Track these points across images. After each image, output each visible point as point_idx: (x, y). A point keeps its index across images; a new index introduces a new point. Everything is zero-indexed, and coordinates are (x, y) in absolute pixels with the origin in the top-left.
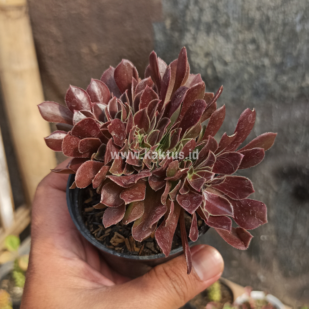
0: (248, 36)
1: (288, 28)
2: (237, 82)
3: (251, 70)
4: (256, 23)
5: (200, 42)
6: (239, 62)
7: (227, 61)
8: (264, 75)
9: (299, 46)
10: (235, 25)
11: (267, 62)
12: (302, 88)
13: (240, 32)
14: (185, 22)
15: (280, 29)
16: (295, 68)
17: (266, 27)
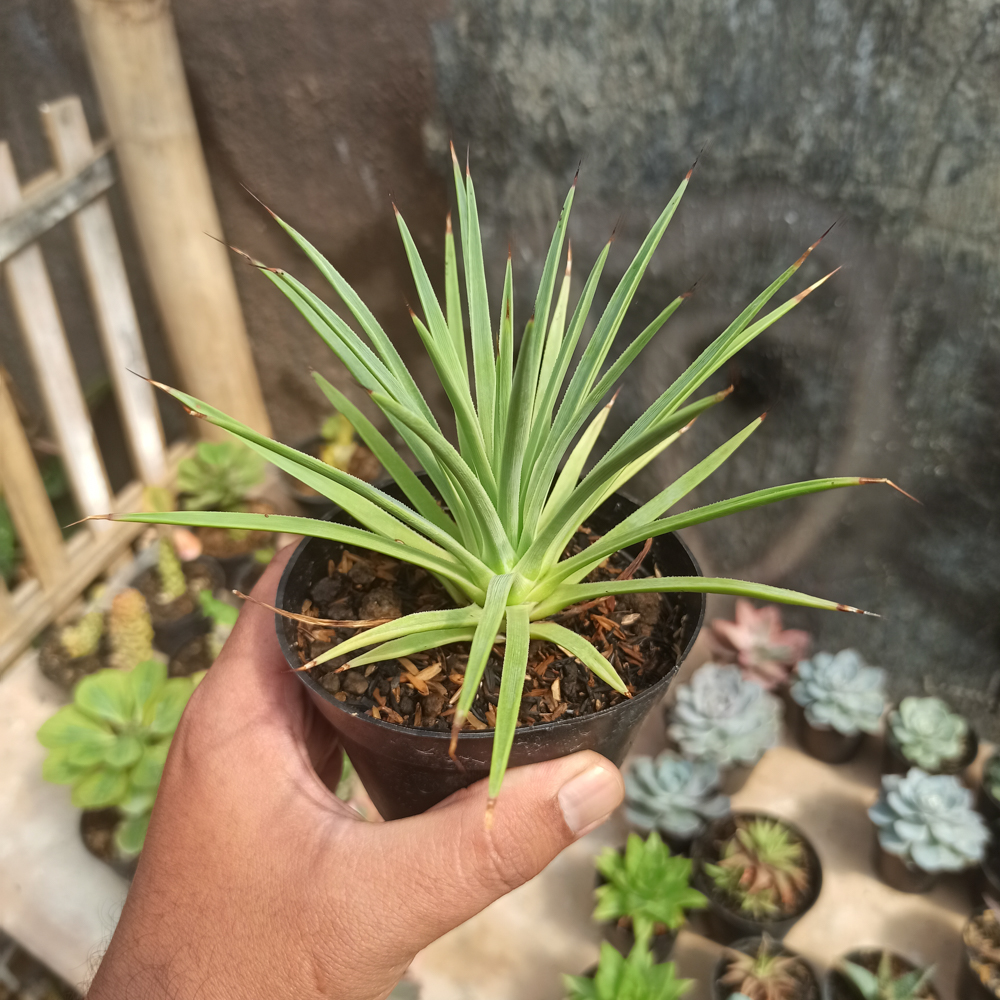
0: (629, 45)
1: (712, 24)
2: (610, 152)
3: (637, 123)
4: (646, 16)
5: (532, 65)
6: (612, 106)
7: (588, 106)
8: (665, 134)
9: (736, 63)
10: (602, 21)
11: (669, 103)
12: (742, 161)
13: (613, 36)
14: (497, 19)
15: (695, 27)
16: (728, 115)
17: (667, 25)
